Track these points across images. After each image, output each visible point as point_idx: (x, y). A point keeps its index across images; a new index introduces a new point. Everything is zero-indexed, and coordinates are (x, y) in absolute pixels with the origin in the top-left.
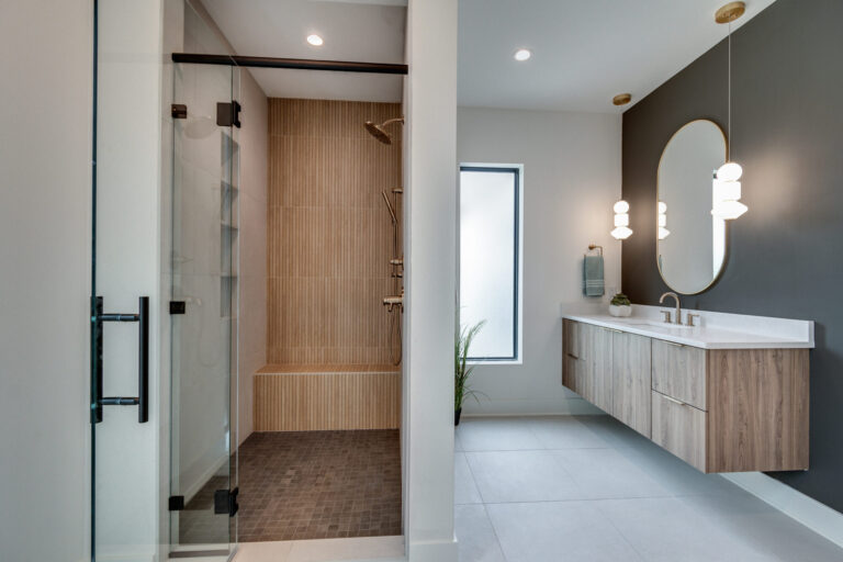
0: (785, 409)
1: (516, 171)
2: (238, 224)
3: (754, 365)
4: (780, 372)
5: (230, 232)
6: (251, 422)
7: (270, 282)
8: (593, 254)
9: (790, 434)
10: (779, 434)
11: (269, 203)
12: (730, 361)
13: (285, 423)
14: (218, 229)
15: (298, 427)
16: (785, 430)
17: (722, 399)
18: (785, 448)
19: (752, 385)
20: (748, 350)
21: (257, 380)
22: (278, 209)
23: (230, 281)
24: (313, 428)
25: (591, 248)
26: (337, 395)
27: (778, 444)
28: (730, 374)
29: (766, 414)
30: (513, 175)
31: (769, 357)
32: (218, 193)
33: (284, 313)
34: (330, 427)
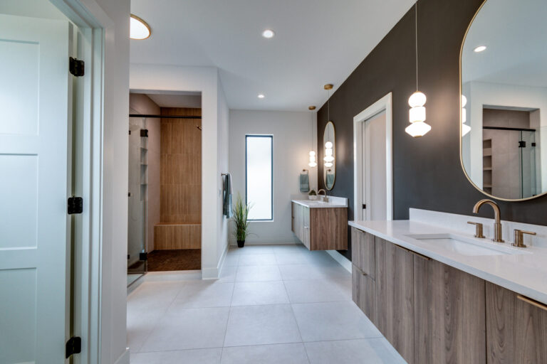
0: (339, 228)
1: (272, 137)
2: (147, 163)
3: (327, 214)
4: (336, 216)
5: (144, 167)
6: (153, 245)
7: (162, 186)
8: (305, 173)
9: (341, 237)
10: (337, 237)
11: (161, 153)
12: (318, 212)
13: (167, 246)
14: (140, 166)
15: (173, 248)
16: (339, 236)
17: (316, 225)
18: (339, 242)
19: (327, 220)
20: (325, 208)
21: (156, 228)
22: (165, 155)
23: (144, 186)
24: (180, 248)
25: (304, 170)
26: (190, 235)
27: (336, 241)
28: (319, 216)
29: (331, 230)
30: (270, 138)
31: (333, 210)
32: (139, 151)
33: (168, 200)
34: (187, 248)
